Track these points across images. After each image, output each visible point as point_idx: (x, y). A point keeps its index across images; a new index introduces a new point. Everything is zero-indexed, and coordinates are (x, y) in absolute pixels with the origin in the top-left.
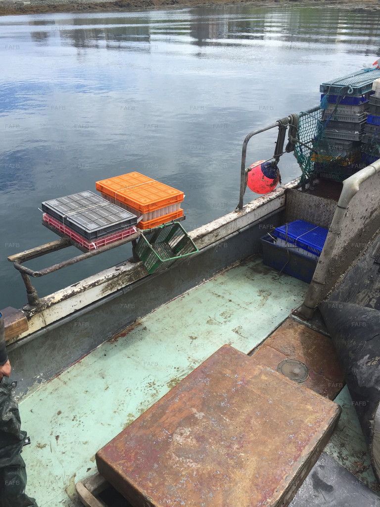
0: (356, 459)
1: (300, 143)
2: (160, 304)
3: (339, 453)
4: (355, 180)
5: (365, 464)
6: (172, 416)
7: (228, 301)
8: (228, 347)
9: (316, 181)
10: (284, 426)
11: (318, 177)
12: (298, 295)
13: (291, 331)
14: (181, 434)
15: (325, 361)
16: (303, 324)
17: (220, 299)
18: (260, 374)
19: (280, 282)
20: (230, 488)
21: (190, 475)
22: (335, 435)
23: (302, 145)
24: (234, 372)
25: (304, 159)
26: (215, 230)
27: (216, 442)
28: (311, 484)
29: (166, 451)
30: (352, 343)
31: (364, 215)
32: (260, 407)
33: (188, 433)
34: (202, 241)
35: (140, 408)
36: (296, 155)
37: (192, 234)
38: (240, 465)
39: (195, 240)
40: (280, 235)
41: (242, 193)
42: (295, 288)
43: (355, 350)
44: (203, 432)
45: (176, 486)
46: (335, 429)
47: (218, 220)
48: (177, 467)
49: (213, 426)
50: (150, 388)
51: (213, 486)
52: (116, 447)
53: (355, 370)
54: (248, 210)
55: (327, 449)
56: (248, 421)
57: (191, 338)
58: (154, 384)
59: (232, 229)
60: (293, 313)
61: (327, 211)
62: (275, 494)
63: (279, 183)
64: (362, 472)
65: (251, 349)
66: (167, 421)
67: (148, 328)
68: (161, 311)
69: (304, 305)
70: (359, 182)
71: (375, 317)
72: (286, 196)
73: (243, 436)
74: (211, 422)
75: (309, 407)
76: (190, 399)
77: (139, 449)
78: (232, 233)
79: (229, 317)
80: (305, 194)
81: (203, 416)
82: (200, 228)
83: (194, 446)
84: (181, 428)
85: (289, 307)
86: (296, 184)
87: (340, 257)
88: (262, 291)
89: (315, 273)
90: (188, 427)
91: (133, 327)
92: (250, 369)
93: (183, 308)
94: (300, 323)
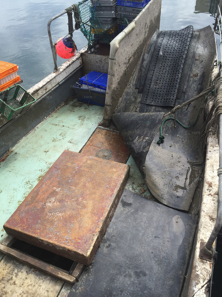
0: (141, 188)
1: (83, 23)
2: (22, 137)
3: (132, 187)
4: (115, 42)
5: (145, 189)
6: (43, 195)
7: (62, 126)
8: (67, 151)
9: (97, 46)
10: (103, 182)
11: (98, 43)
12: (100, 115)
13: (100, 135)
14: (50, 202)
15: (119, 146)
16: (106, 129)
17: (57, 126)
18: (87, 161)
19: (89, 110)
20: (81, 219)
21: (59, 220)
22: (129, 180)
23: (84, 24)
24: (73, 163)
25: (87, 33)
26: (44, 85)
27: (70, 200)
28: (121, 206)
29: (44, 212)
30: (130, 133)
31: (125, 62)
32: (90, 177)
33: (54, 200)
34: (38, 94)
35: (24, 196)
36: (82, 30)
37: (30, 91)
38: (84, 207)
39: (33, 94)
40: (84, 82)
41: (55, 59)
42: (98, 111)
43: (132, 135)
44: (62, 197)
45: (52, 227)
46: (128, 177)
47: (44, 79)
48: (51, 218)
49: (67, 193)
50: (28, 185)
51: (72, 221)
52: (14, 219)
53: (133, 146)
54: (61, 70)
55: (126, 187)
56: (84, 186)
57: (45, 152)
58: (29, 182)
59: (55, 83)
60: (99, 125)
61: (107, 63)
62: (104, 214)
63: (76, 51)
64: (143, 193)
65: (80, 149)
66: (41, 198)
67: (17, 152)
68: (23, 141)
69: (104, 119)
70: (118, 42)
71: (138, 116)
72: (82, 58)
73: (83, 193)
74: (65, 191)
75: (114, 170)
76: (51, 183)
77: (28, 216)
78: (55, 86)
79: (65, 135)
80: (92, 55)
81: (60, 190)
82: (34, 86)
83: (58, 205)
84: (49, 199)
85: (96, 122)
86: (86, 49)
87: (117, 88)
88: (80, 117)
89: (106, 100)
90: (53, 198)
91: (8, 154)
92: (81, 160)
93: (36, 136)
94: (103, 129)
